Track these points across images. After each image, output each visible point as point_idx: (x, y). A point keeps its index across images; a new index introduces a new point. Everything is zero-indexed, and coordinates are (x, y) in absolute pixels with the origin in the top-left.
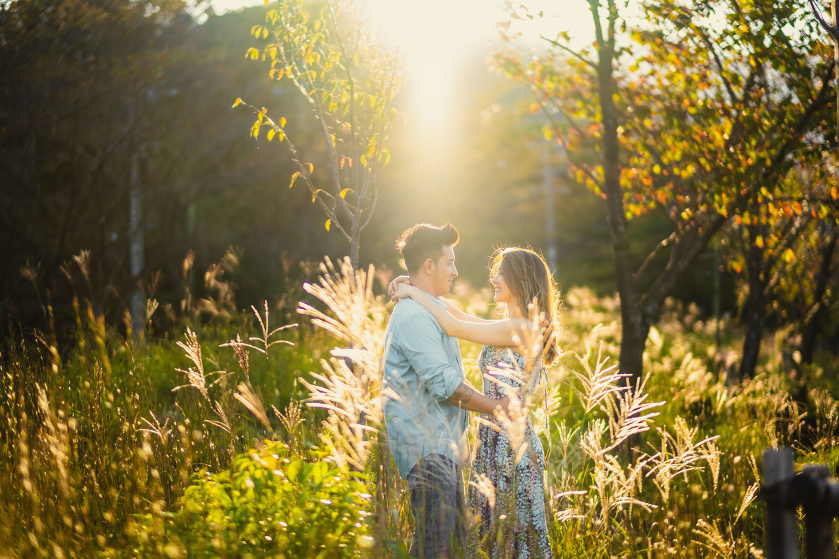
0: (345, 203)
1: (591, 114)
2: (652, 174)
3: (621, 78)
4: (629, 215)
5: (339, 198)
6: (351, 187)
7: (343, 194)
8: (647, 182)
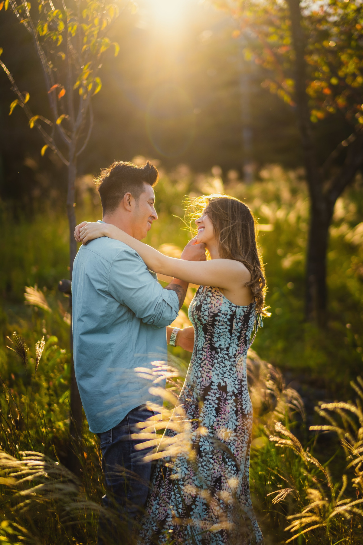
0: (62, 130)
1: (282, 38)
2: (331, 86)
3: (306, 8)
4: (313, 119)
5: (56, 125)
6: (67, 113)
7: (59, 122)
8: (327, 91)
